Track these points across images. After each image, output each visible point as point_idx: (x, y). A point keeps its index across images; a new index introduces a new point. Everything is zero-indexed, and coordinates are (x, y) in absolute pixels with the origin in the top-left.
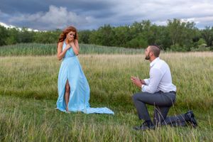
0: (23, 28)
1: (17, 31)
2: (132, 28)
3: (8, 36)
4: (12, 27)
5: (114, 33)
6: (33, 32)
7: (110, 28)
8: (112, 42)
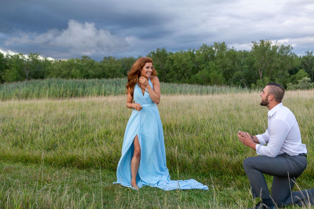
0: (31, 55)
1: (22, 60)
2: (199, 55)
3: (7, 68)
4: (12, 54)
5: (172, 61)
6: (46, 61)
7: (166, 55)
8: (168, 75)
